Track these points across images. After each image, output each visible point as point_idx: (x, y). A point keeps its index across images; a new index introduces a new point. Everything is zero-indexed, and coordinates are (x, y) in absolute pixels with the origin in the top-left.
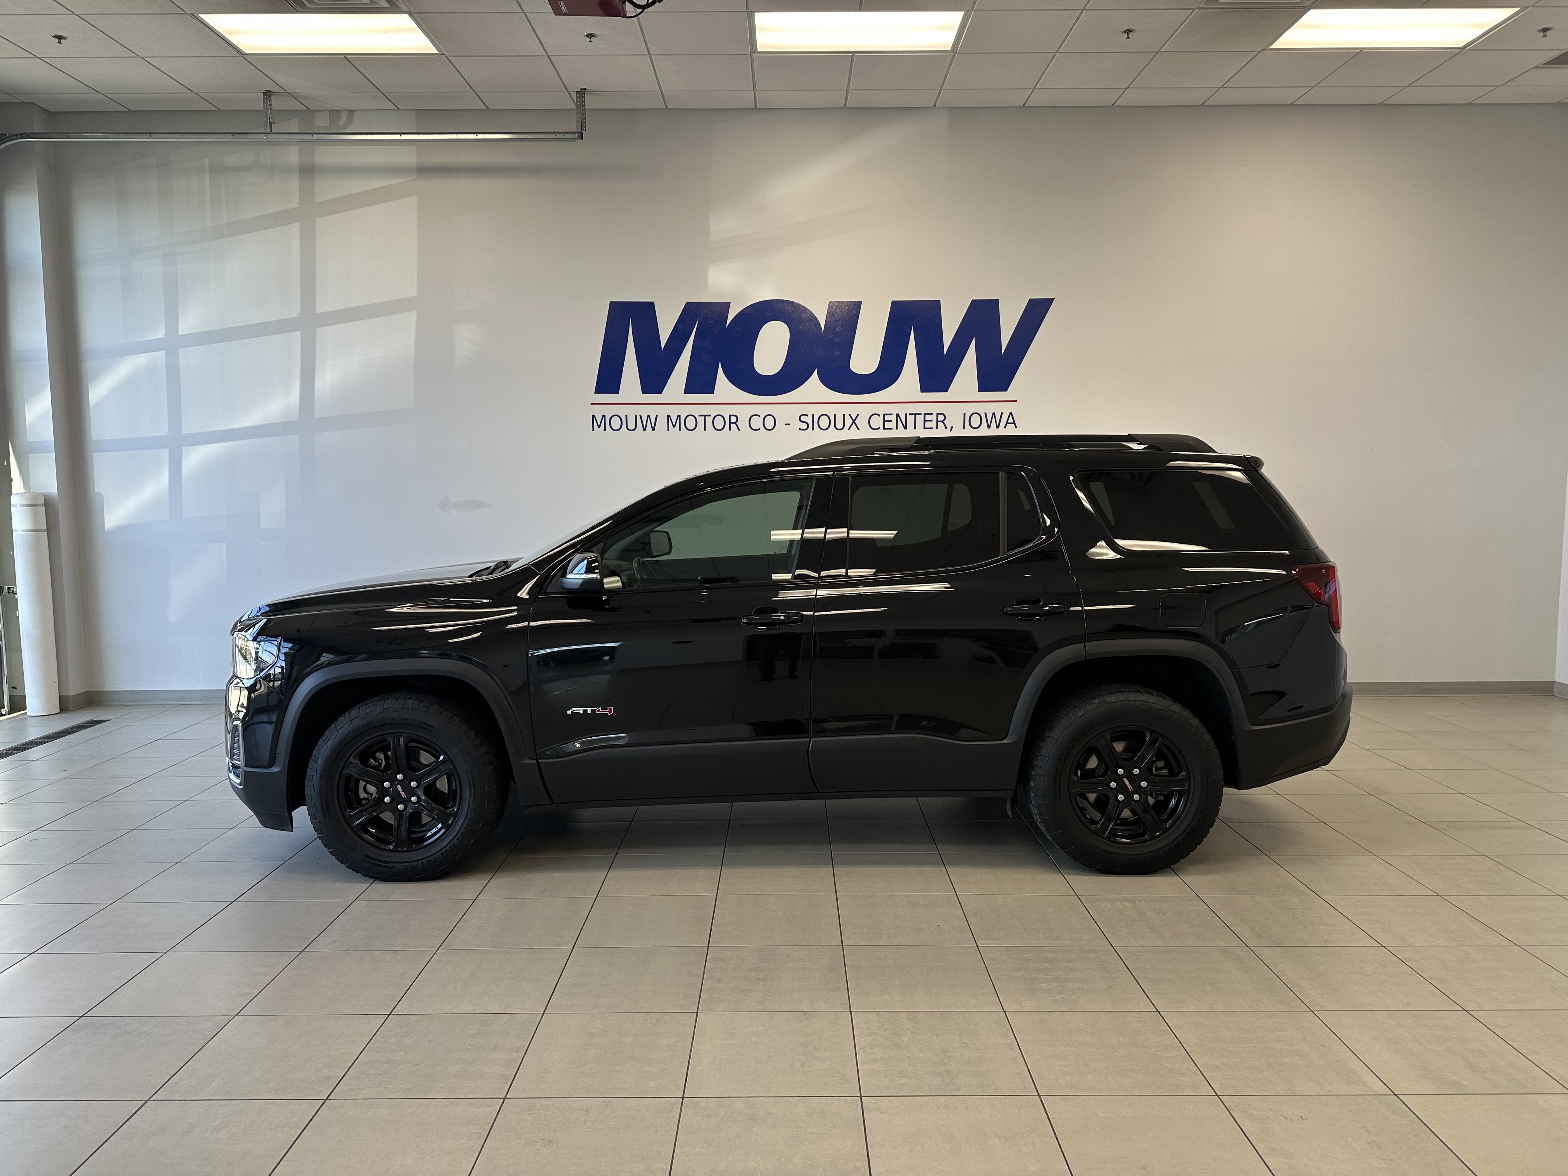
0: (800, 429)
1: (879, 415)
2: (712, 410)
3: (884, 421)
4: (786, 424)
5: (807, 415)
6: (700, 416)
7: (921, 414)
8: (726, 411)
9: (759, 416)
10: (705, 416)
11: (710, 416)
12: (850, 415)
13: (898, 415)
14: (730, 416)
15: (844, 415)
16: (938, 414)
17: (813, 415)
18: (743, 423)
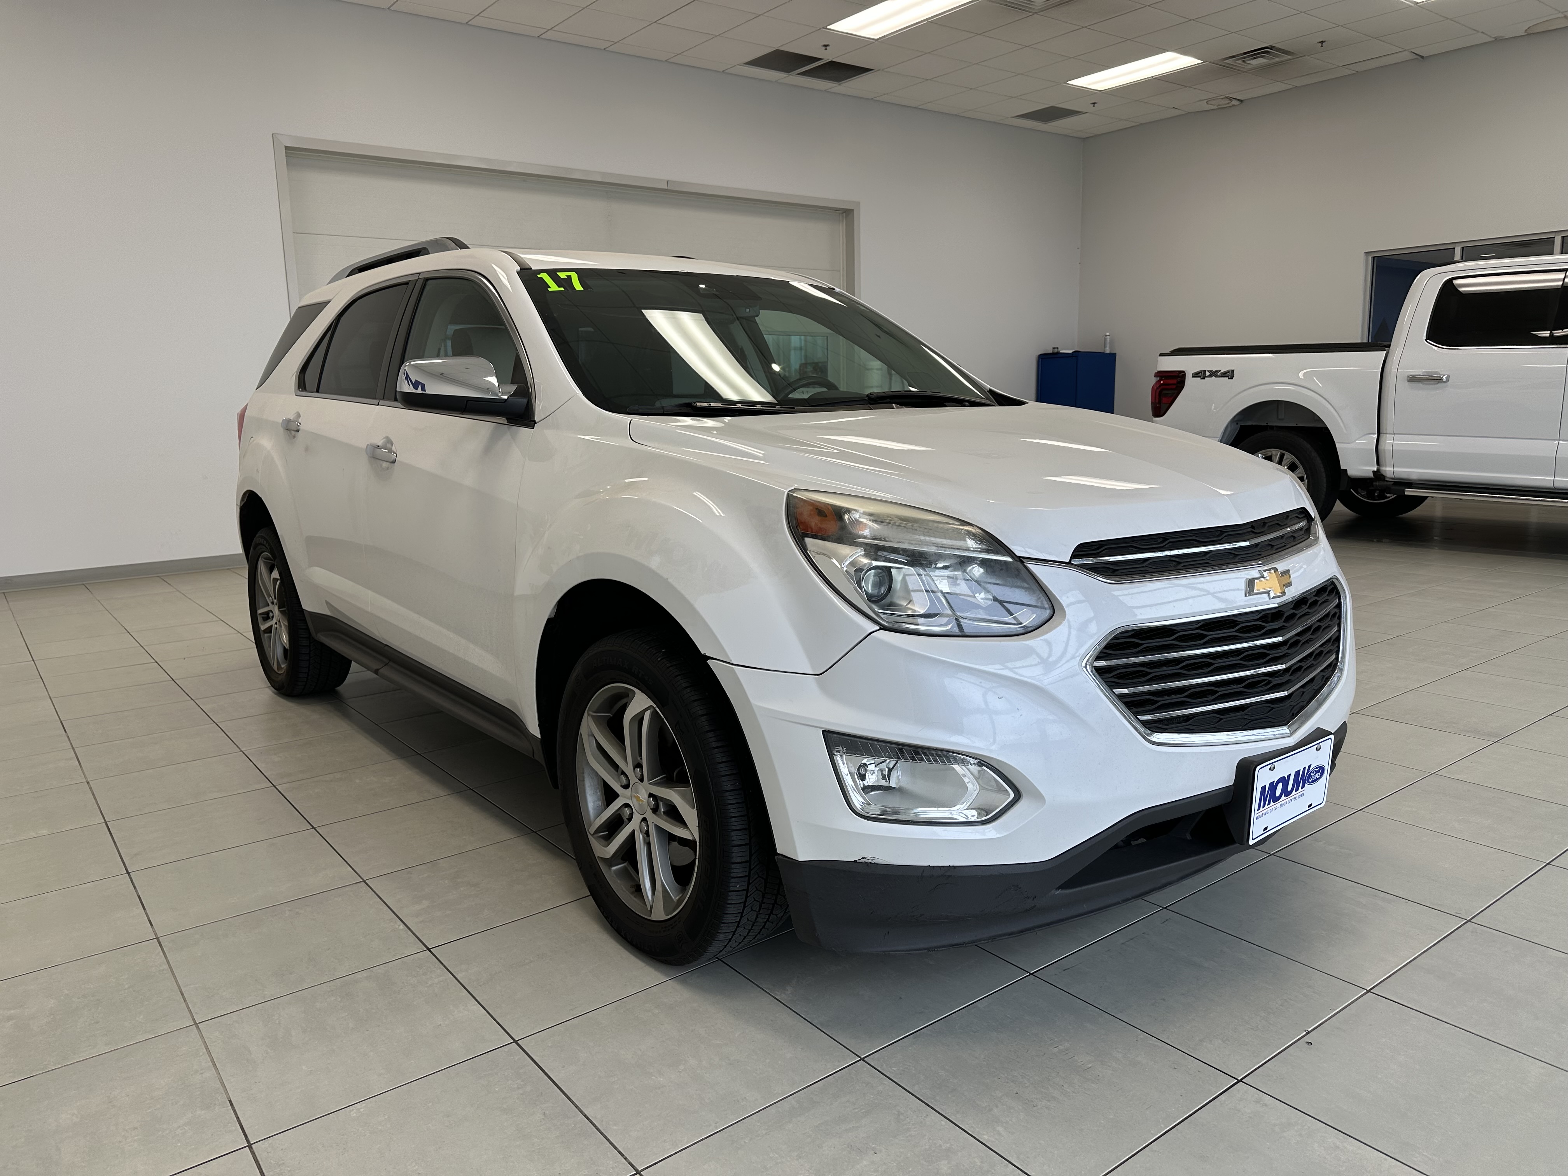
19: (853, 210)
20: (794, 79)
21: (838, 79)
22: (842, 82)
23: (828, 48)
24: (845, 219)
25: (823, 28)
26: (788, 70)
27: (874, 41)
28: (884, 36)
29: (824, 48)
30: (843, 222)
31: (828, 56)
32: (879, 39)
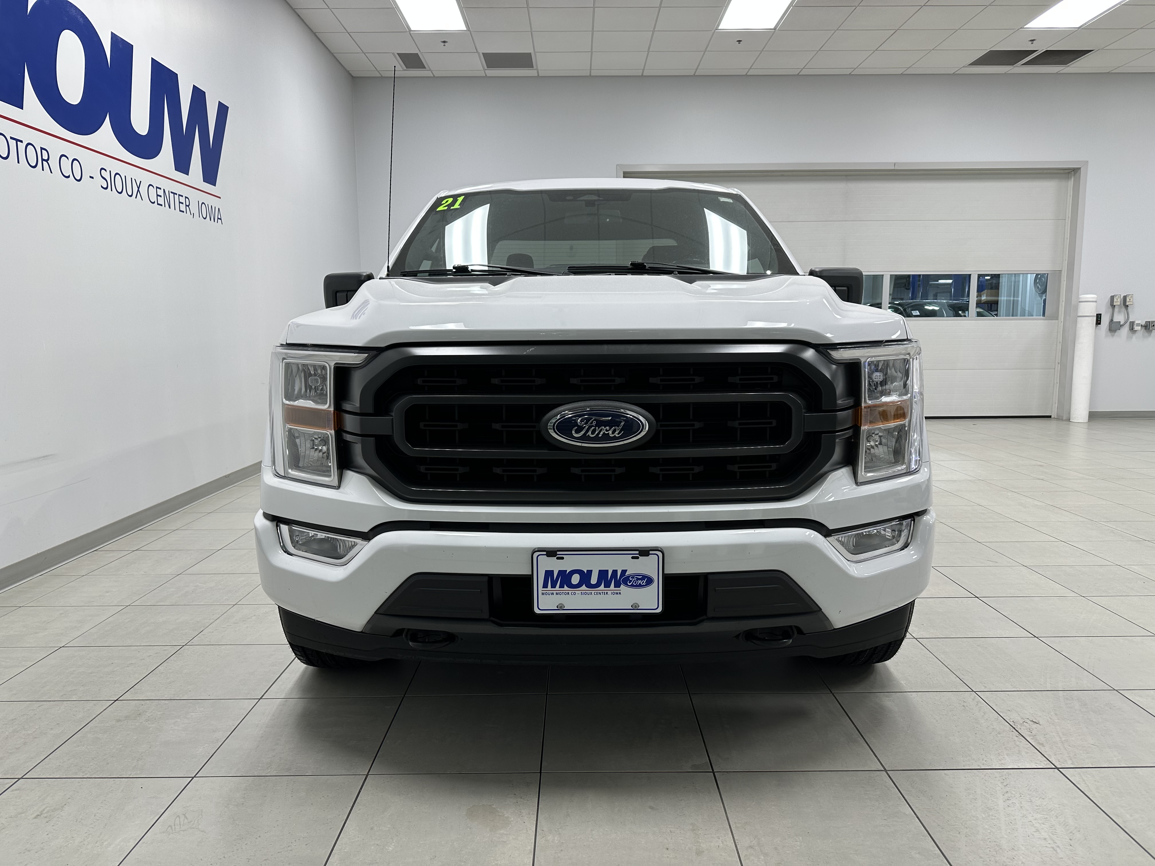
0: (102, 187)
1: (153, 187)
2: (27, 135)
3: (158, 195)
4: (91, 177)
5: (106, 170)
6: (11, 138)
7: (176, 194)
8: (40, 140)
9: (68, 158)
10: (17, 141)
11: (21, 142)
12: (135, 180)
13: (164, 190)
14: (42, 149)
15: (131, 178)
16: (186, 197)
17: (110, 171)
18: (54, 162)
19: (1079, 169)
20: (1019, 68)
21: (1064, 63)
22: (1070, 64)
23: (1034, 41)
24: (1073, 176)
25: (1021, 28)
26: (1012, 64)
27: (1077, 29)
28: (1085, 24)
29: (1030, 42)
30: (1071, 178)
31: (1041, 47)
32: (1081, 26)
